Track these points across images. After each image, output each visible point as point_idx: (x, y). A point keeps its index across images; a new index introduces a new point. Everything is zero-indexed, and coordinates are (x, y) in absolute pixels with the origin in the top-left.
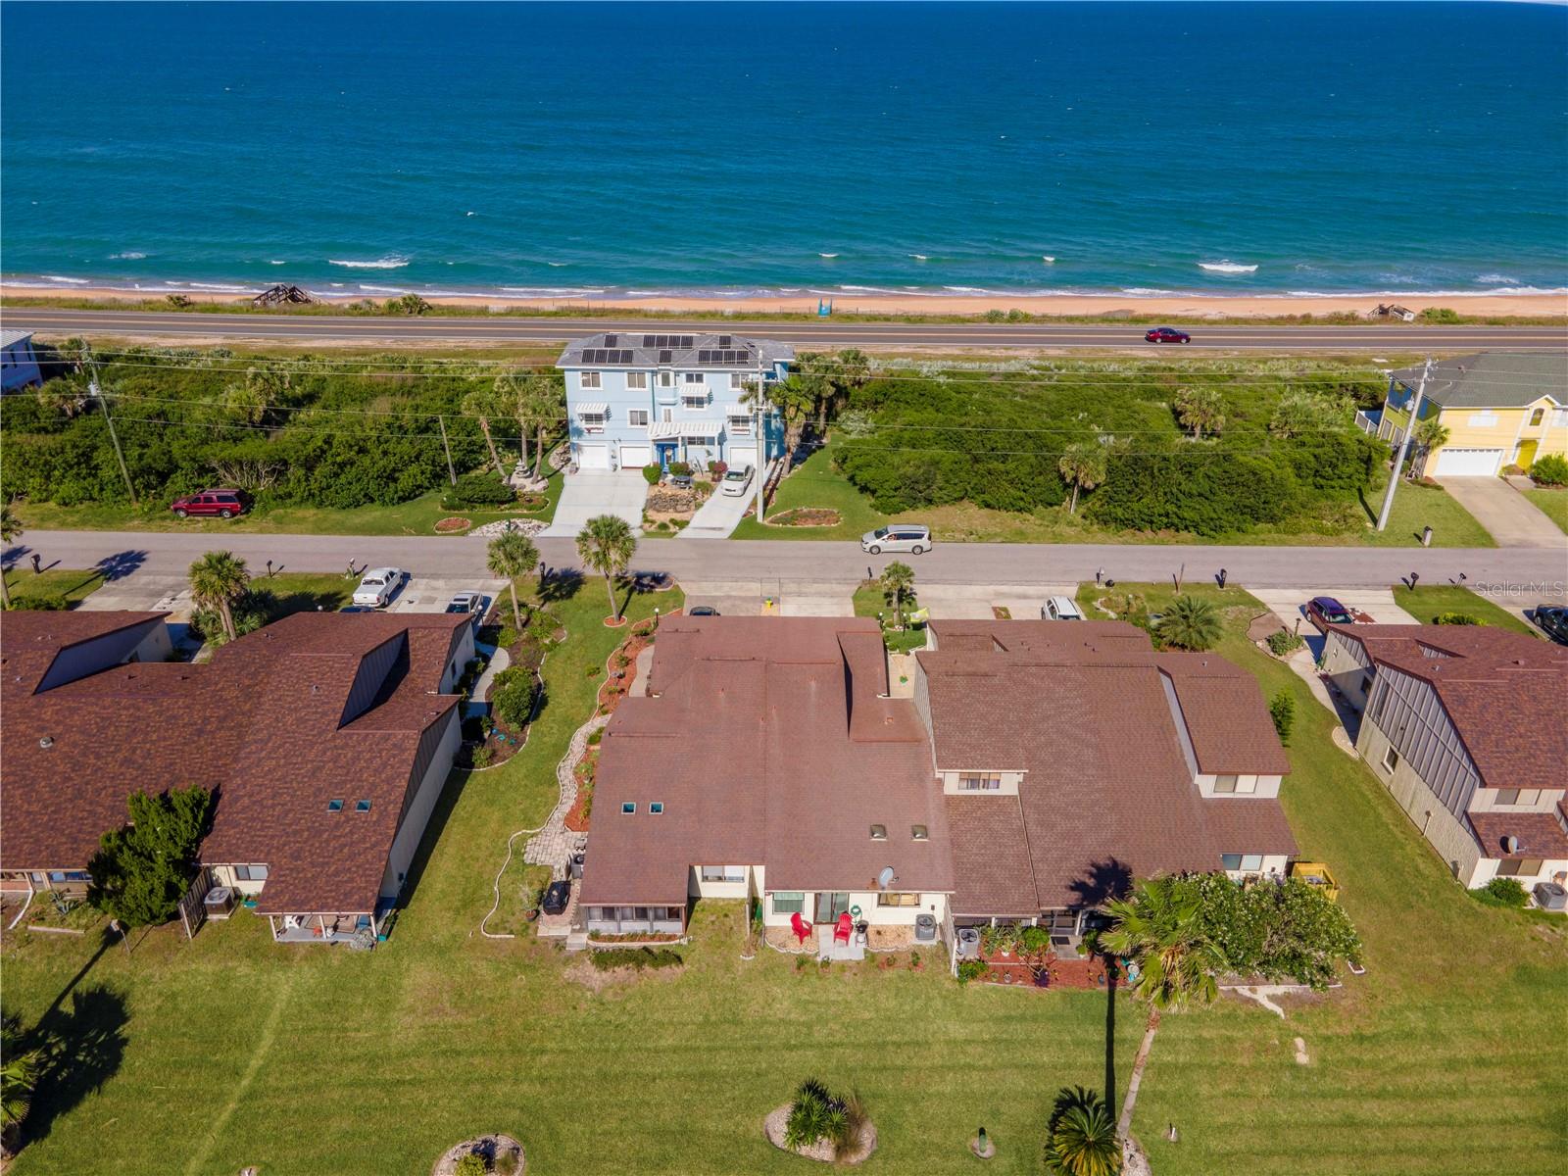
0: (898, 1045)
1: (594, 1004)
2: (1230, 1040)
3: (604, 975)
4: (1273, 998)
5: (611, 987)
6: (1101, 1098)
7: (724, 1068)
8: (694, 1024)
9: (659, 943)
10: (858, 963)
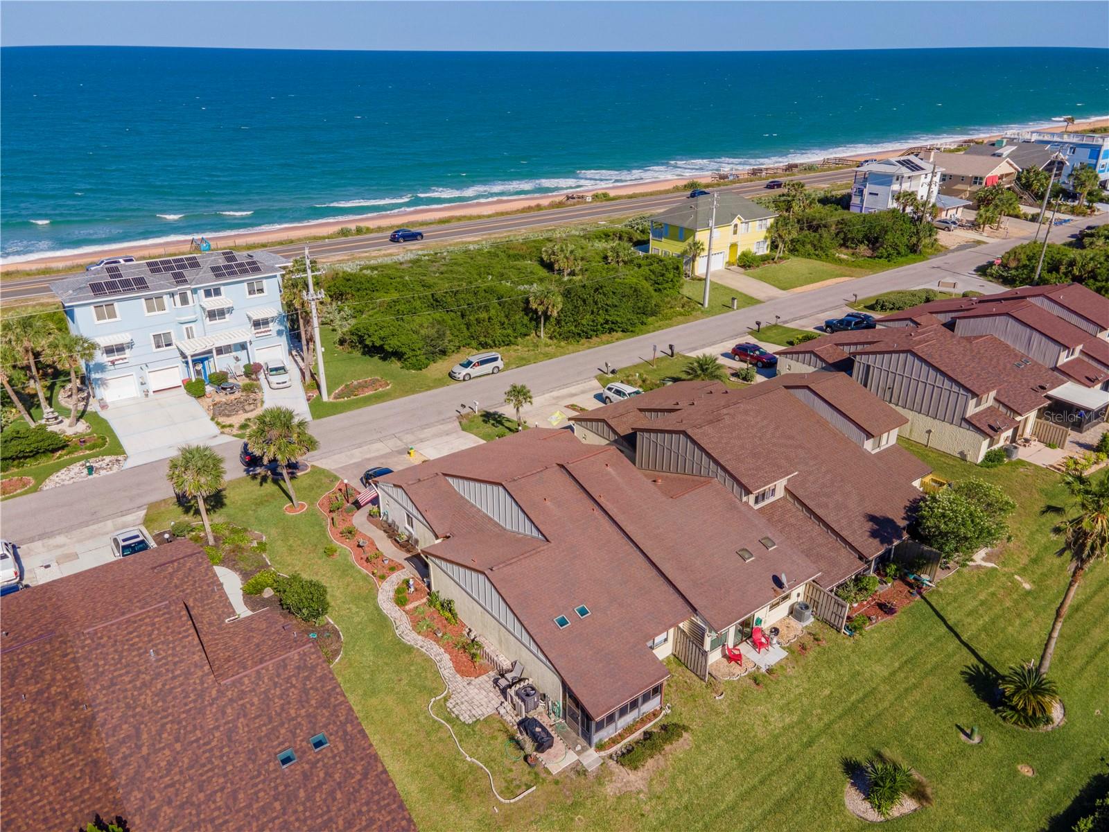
0: (861, 700)
1: (654, 802)
2: (993, 594)
3: (640, 774)
4: (983, 559)
5: (651, 780)
6: (981, 666)
7: (785, 789)
8: (734, 770)
9: (652, 723)
10: (787, 658)
